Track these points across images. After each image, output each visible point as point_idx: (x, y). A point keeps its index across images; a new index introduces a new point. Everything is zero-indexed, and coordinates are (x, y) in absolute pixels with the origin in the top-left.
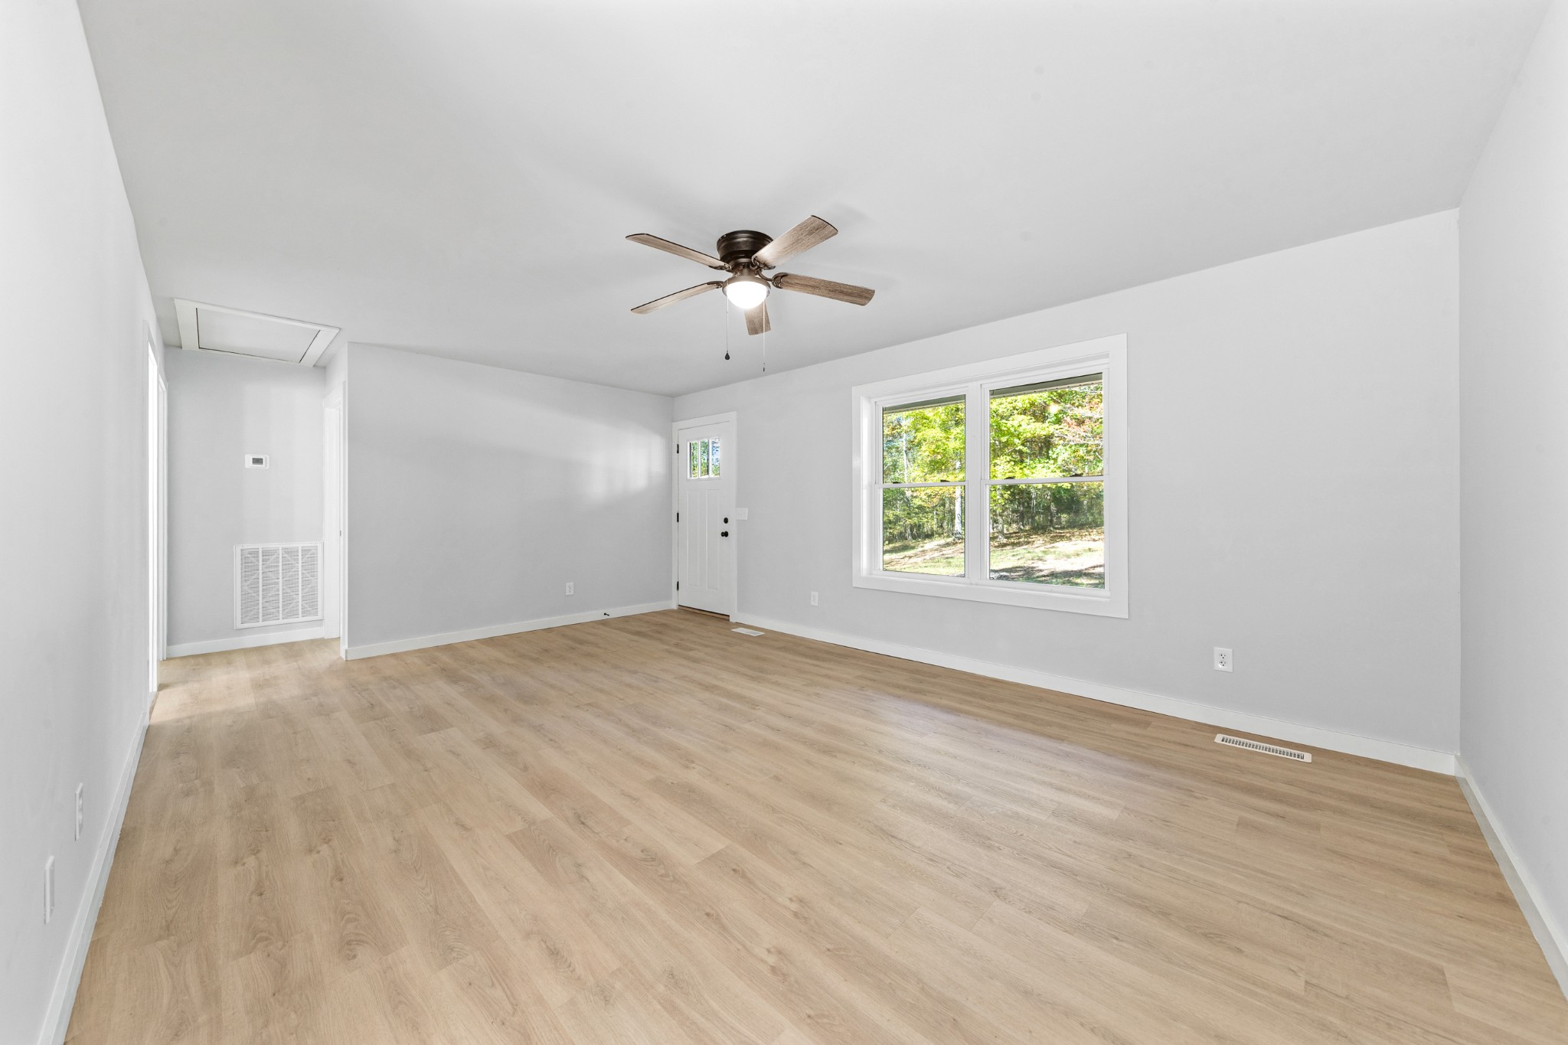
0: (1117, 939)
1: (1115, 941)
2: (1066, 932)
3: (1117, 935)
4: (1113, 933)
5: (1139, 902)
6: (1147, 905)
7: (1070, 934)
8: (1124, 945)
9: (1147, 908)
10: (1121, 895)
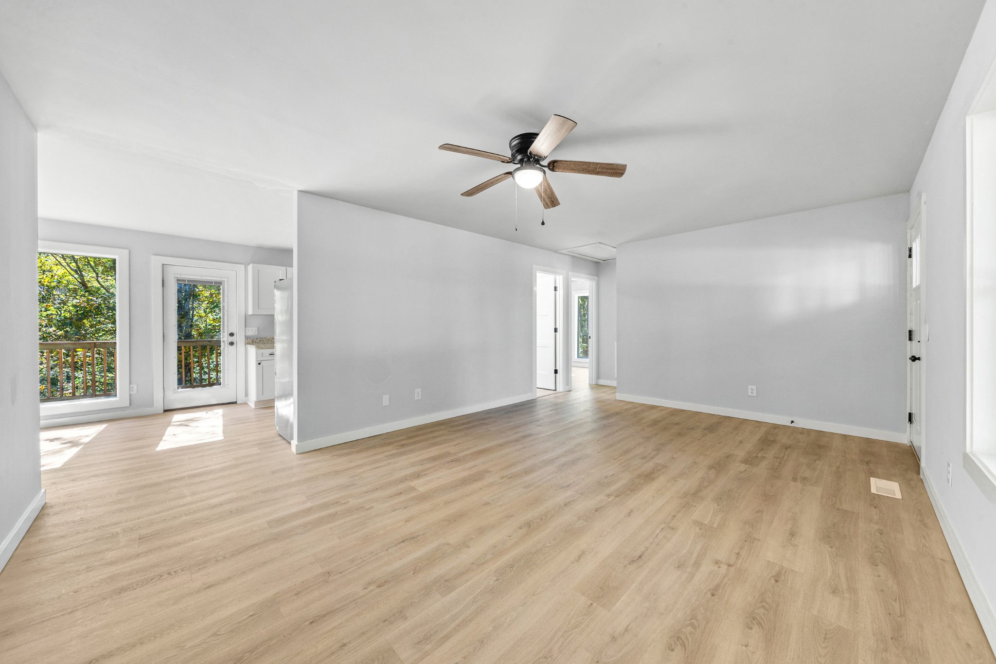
0: (251, 616)
1: (251, 613)
2: (278, 593)
3: (254, 617)
4: (256, 616)
5: (259, 650)
6: (253, 654)
7: (275, 594)
8: (245, 617)
9: (252, 651)
10: (274, 641)
